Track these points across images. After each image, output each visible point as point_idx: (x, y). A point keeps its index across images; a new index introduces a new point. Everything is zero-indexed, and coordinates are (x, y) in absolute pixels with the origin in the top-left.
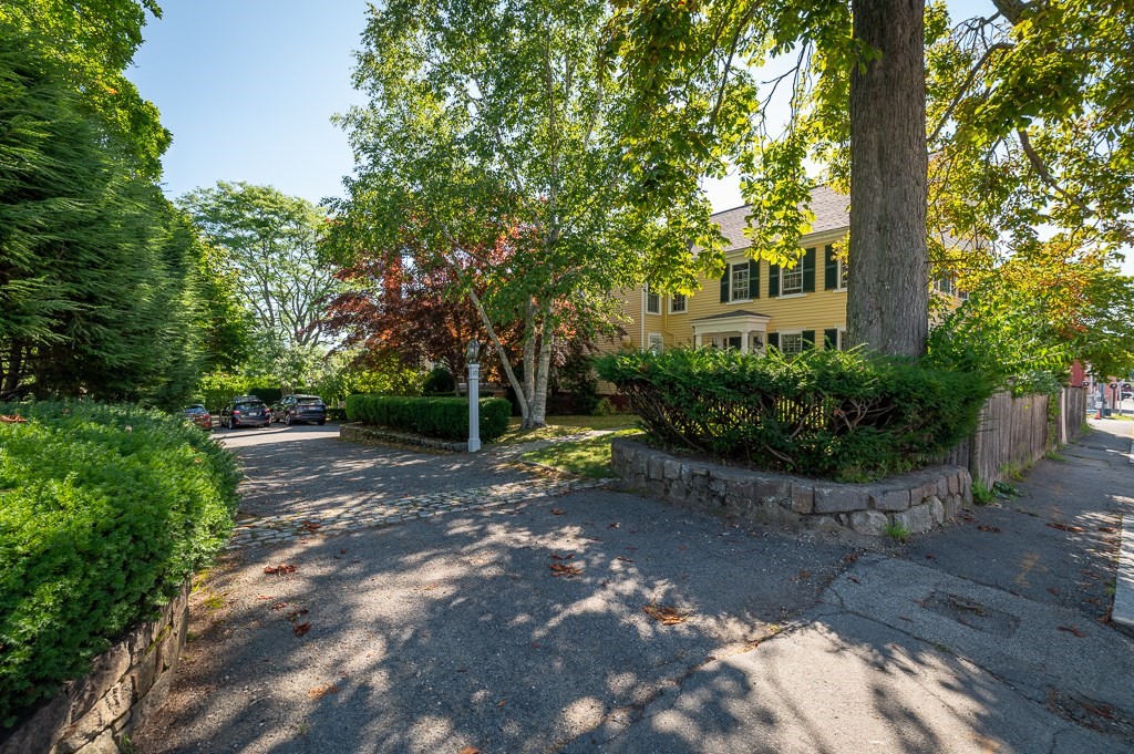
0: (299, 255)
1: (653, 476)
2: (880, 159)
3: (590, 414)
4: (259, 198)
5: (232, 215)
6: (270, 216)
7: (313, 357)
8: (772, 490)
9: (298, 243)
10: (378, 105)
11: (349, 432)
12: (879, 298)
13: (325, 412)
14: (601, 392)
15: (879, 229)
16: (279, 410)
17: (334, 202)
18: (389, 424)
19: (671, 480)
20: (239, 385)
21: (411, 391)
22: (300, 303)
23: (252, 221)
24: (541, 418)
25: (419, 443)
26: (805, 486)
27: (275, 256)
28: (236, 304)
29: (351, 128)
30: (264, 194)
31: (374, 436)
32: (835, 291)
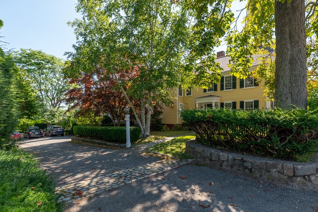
0: (52, 76)
1: (213, 159)
2: (290, 37)
3: (161, 131)
4: (37, 55)
5: (27, 61)
6: (42, 61)
7: (59, 112)
8: (274, 166)
9: (52, 71)
10: (86, 18)
11: (75, 139)
12: (290, 89)
13: (63, 131)
14: (163, 123)
15: (290, 63)
16: (46, 131)
17: (70, 54)
18: (91, 136)
19: (223, 161)
20: (31, 122)
21: (97, 124)
22: (53, 93)
23: (34, 63)
24: (148, 134)
25: (105, 144)
26: (289, 165)
27: (44, 76)
28: (32, 92)
29: (75, 27)
30: (39, 53)
31: (86, 141)
32: (243, 88)
